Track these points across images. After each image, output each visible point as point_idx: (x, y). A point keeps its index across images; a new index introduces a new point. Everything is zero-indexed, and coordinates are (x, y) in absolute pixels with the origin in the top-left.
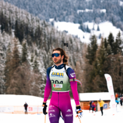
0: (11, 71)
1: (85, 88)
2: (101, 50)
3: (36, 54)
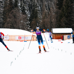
0: (7, 13)
1: (56, 25)
3: (24, 2)
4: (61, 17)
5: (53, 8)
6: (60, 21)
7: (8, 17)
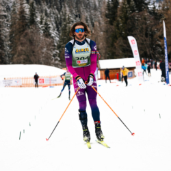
0: (17, 36)
1: (106, 53)
2: (123, 8)
3: (46, 14)
4: (115, 38)
5: (100, 23)
6: (112, 45)
7: (19, 43)
